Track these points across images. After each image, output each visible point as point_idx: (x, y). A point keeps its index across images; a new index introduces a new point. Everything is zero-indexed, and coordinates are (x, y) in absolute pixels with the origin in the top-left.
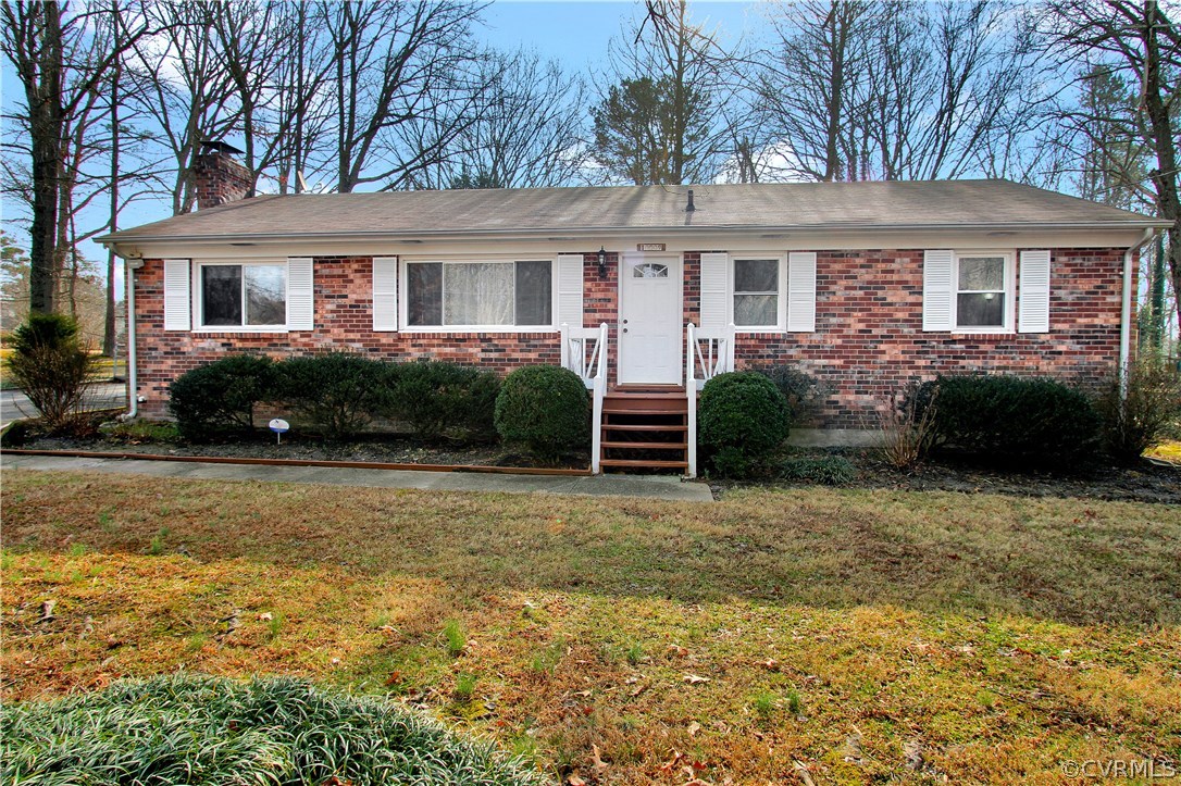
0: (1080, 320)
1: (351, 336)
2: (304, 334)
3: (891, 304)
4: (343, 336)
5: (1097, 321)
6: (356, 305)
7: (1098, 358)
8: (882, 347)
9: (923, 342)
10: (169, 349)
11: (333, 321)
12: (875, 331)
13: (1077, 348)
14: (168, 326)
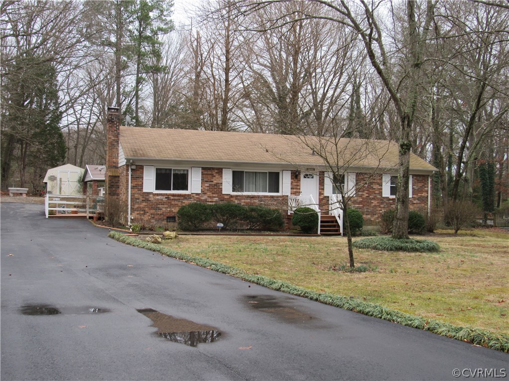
0: (419, 194)
1: (214, 195)
2: (197, 194)
3: (374, 189)
4: (211, 195)
5: (423, 195)
6: (216, 184)
7: (423, 205)
8: (372, 201)
9: (383, 200)
10: (144, 199)
11: (208, 190)
12: (371, 197)
13: (418, 202)
14: (144, 191)
